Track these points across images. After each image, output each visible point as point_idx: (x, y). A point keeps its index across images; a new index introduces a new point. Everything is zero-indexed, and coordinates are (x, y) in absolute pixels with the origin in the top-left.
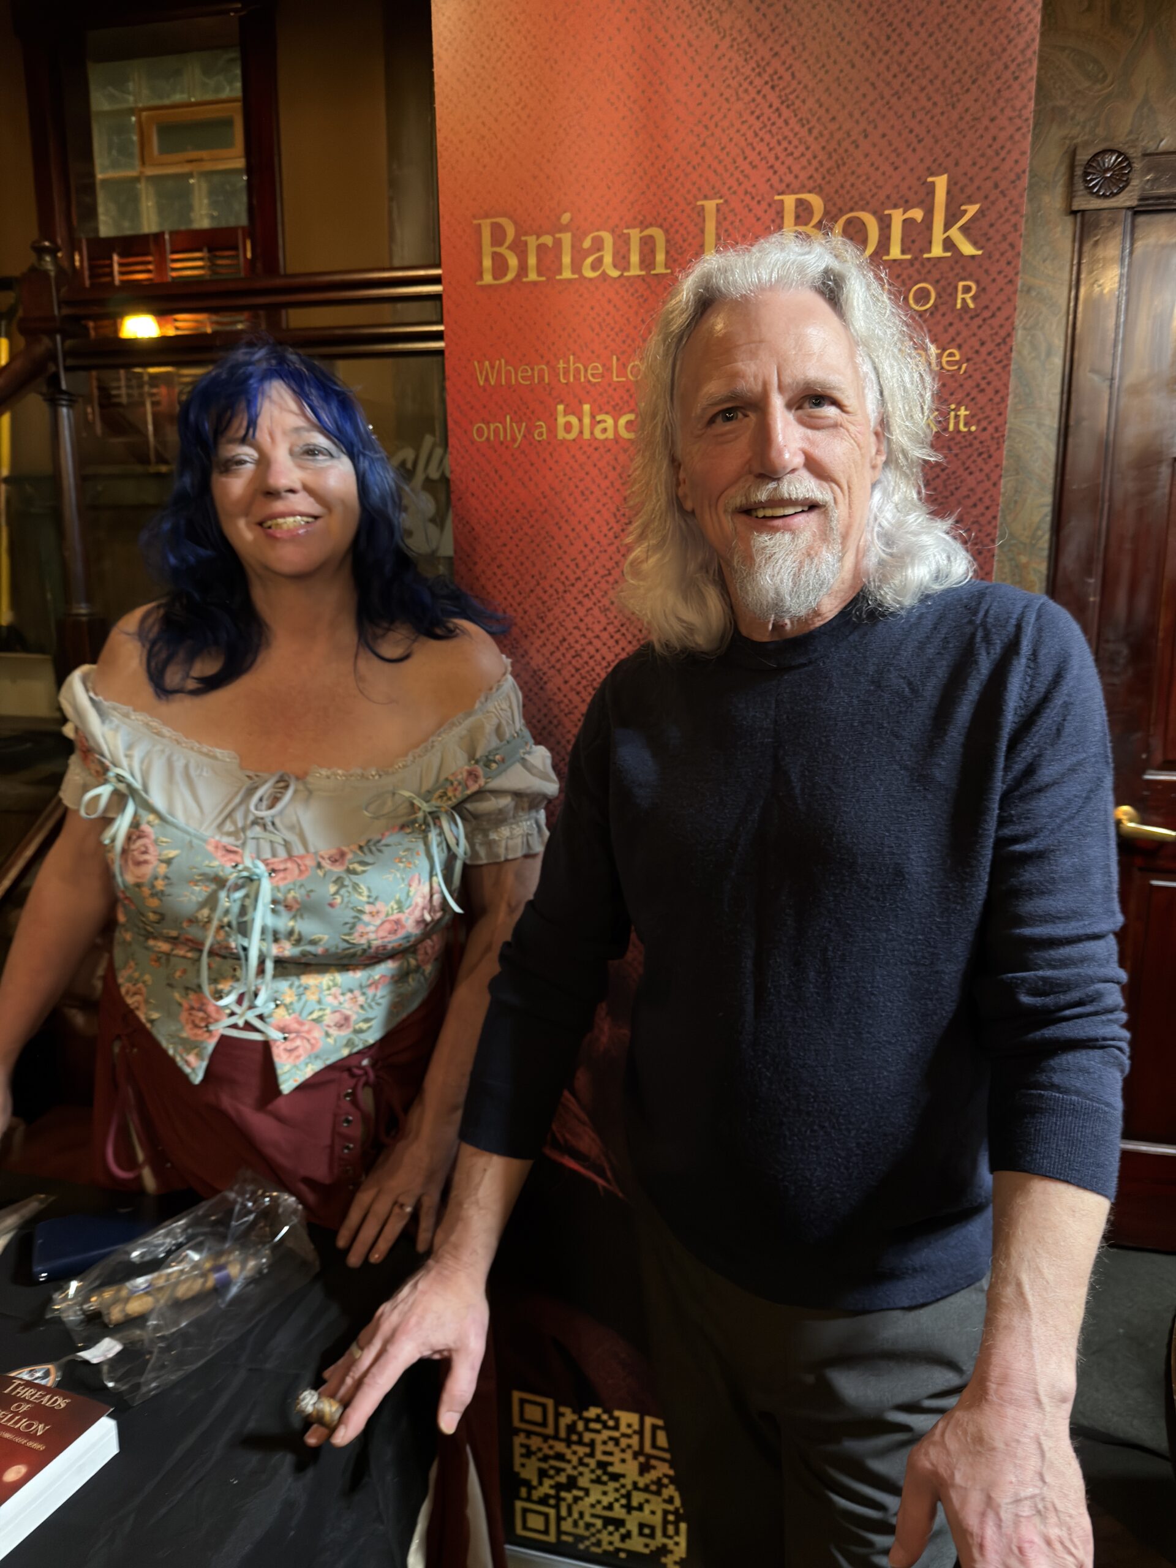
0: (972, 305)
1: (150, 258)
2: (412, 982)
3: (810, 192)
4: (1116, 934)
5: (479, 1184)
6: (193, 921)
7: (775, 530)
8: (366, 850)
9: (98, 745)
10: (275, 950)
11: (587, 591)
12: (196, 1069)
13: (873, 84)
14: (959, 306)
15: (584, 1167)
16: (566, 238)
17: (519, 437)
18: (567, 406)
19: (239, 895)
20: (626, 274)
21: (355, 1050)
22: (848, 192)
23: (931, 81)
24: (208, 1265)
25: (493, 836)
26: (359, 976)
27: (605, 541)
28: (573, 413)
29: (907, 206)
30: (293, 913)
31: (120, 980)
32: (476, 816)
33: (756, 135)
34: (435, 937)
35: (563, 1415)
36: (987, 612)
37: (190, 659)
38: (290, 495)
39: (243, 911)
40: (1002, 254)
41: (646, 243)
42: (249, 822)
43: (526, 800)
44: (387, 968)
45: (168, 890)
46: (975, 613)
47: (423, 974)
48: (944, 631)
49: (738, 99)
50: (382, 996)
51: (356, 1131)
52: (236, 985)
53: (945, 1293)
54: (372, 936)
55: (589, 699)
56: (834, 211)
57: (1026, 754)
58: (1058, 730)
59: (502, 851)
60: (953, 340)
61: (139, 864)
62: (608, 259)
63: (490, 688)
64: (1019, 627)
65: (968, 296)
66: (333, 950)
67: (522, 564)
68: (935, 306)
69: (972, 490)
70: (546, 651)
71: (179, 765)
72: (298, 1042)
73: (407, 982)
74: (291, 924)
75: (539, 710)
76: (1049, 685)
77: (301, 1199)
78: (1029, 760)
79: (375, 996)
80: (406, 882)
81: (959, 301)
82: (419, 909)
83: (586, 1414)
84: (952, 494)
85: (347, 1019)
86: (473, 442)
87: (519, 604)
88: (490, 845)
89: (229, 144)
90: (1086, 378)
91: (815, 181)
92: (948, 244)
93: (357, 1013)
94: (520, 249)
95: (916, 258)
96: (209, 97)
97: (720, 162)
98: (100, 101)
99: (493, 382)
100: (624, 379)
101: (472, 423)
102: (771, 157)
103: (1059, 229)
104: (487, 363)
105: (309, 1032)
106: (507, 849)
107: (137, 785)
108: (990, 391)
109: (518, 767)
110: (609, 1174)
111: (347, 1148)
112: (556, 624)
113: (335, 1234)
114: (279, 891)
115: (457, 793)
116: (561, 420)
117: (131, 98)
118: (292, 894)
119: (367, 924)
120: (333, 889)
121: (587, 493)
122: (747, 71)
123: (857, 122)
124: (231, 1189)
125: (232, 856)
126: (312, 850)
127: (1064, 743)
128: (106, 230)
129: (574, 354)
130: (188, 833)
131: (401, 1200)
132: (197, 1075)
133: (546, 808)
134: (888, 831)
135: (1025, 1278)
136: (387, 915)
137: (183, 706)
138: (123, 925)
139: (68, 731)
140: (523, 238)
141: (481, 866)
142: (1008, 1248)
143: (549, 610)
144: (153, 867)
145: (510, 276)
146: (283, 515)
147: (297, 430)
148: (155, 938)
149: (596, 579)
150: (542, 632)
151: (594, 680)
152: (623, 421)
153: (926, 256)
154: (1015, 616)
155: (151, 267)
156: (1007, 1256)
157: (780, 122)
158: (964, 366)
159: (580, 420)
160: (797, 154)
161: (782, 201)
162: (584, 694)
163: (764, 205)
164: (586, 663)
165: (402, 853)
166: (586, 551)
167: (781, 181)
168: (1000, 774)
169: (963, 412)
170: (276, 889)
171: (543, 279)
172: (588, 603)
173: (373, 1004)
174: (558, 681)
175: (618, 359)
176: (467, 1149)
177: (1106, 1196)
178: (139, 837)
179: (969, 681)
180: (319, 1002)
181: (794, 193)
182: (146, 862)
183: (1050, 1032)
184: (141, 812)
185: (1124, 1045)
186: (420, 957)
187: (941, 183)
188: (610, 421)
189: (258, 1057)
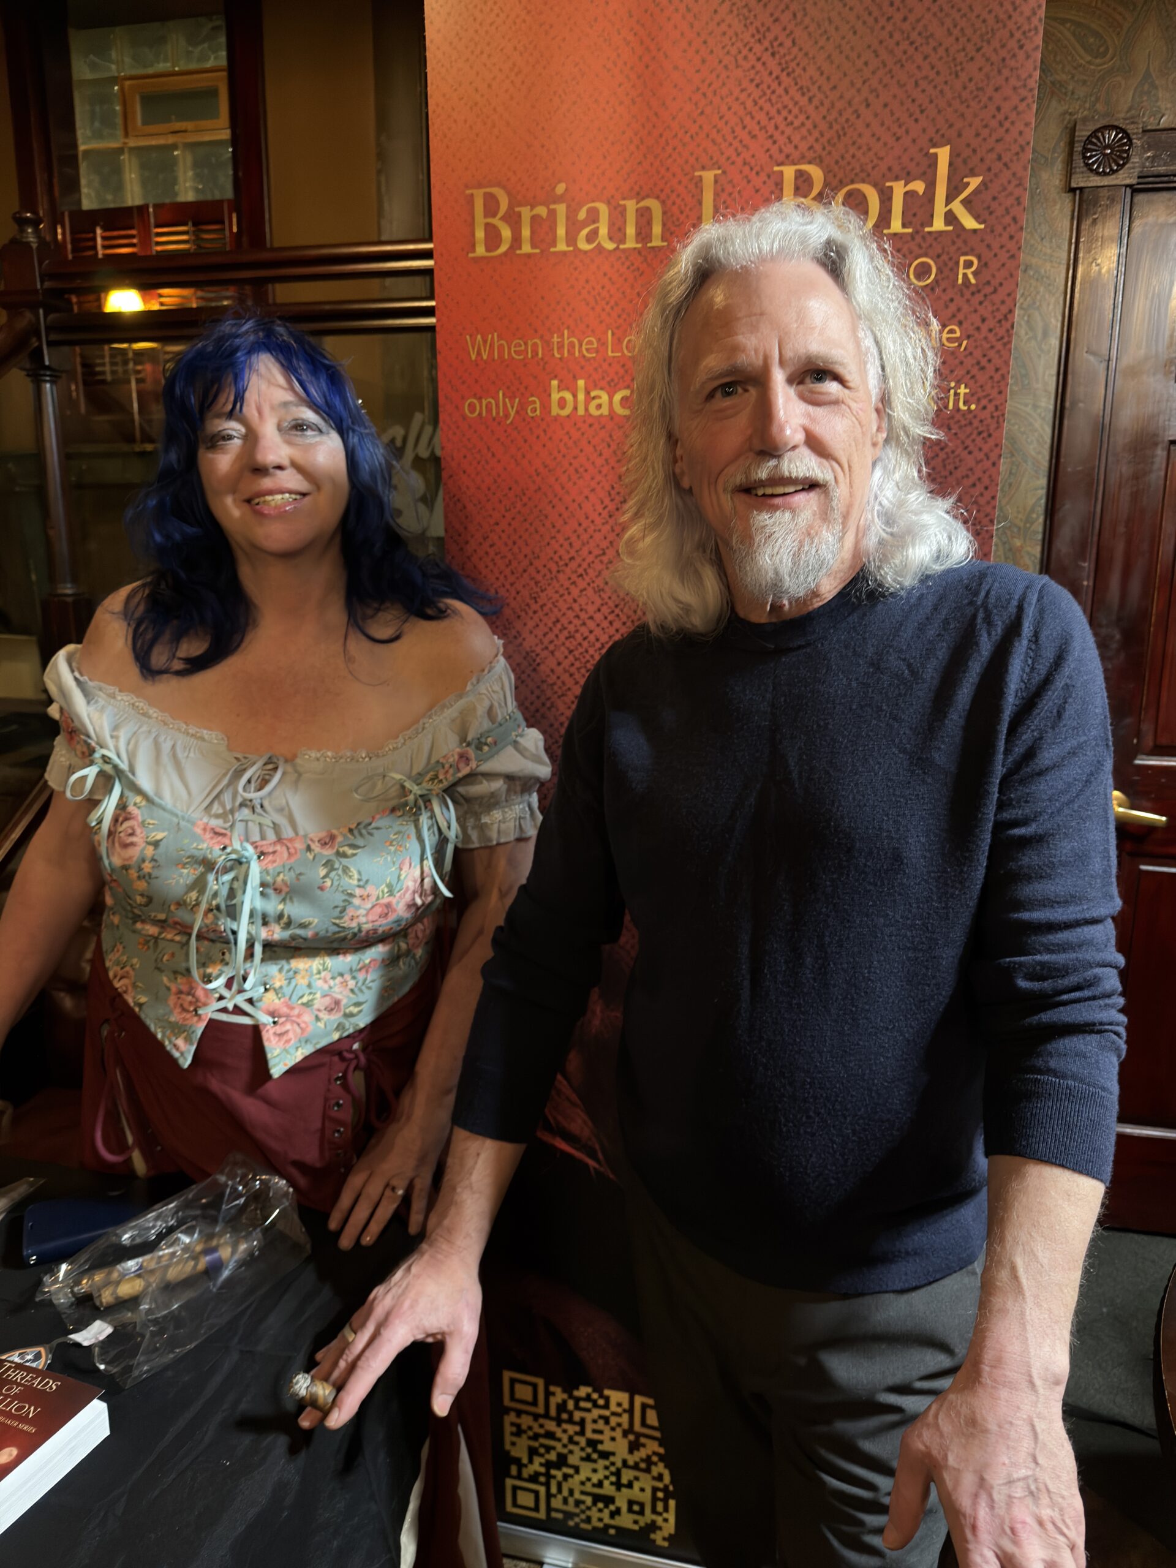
0: (973, 281)
1: (134, 232)
2: (403, 966)
3: (810, 163)
4: (1113, 918)
5: (473, 1168)
6: (181, 904)
7: (775, 508)
8: (356, 832)
9: (83, 725)
10: (264, 934)
11: (580, 571)
12: (184, 1053)
13: (875, 51)
14: (960, 281)
15: (576, 1149)
16: (561, 209)
17: (512, 413)
18: (561, 381)
19: (227, 877)
20: (622, 247)
21: (345, 1034)
22: (849, 163)
23: (935, 49)
24: (199, 1248)
25: (485, 819)
26: (347, 960)
27: (599, 521)
28: (568, 389)
29: (909, 178)
30: (283, 894)
31: (108, 964)
32: (468, 800)
33: (756, 103)
34: (425, 921)
35: (553, 1394)
36: (988, 593)
37: (177, 639)
38: (278, 472)
39: (232, 894)
40: (1005, 228)
41: (642, 215)
42: (237, 804)
43: (518, 783)
44: (378, 952)
45: (155, 873)
46: (976, 593)
47: (414, 957)
48: (944, 612)
49: (737, 67)
50: (373, 980)
51: (347, 1115)
52: (225, 969)
53: (938, 1276)
54: (363, 920)
55: (582, 681)
56: (835, 182)
57: (1027, 737)
58: (1058, 712)
59: (494, 835)
60: (954, 316)
61: (126, 846)
62: (603, 231)
63: (482, 670)
64: (1020, 608)
65: (969, 272)
66: (322, 933)
67: (514, 543)
68: (936, 281)
69: (971, 469)
70: (539, 632)
71: (166, 747)
72: (288, 1026)
73: (398, 965)
74: (281, 907)
75: (532, 693)
76: (1051, 667)
77: (291, 1182)
78: (1030, 744)
79: (365, 980)
80: (397, 866)
81: (960, 277)
82: (410, 892)
83: (576, 1393)
84: (951, 473)
85: (337, 1003)
86: (464, 417)
87: (512, 584)
88: (482, 828)
89: (215, 115)
90: (1082, 358)
91: (815, 152)
92: (950, 218)
93: (348, 997)
94: (513, 219)
95: (917, 232)
96: (193, 66)
97: (718, 131)
98: (82, 70)
99: (485, 357)
100: (619, 354)
101: (463, 398)
102: (771, 129)
103: (1058, 207)
104: (479, 337)
105: (299, 1016)
106: (499, 832)
107: (124, 766)
108: (990, 368)
109: (510, 749)
110: (600, 1155)
111: (338, 1131)
112: (550, 605)
113: (327, 1216)
114: (268, 873)
115: (448, 776)
116: (555, 396)
117: (114, 67)
118: (281, 876)
119: (358, 908)
120: (323, 872)
121: (581, 470)
122: (747, 37)
123: (859, 91)
124: (222, 1172)
125: (220, 838)
126: (301, 833)
127: (1065, 726)
128: (88, 203)
129: (568, 328)
130: (176, 815)
131: (394, 1182)
132: (186, 1059)
133: (539, 792)
134: (887, 815)
135: (1020, 1262)
136: (378, 898)
137: (169, 686)
138: (112, 909)
139: (53, 711)
140: (517, 209)
141: (472, 850)
142: (1002, 1232)
143: (542, 591)
144: (140, 849)
145: (503, 248)
146: (271, 492)
147: (285, 404)
148: (143, 922)
149: (590, 558)
150: (535, 612)
151: (588, 661)
152: (618, 397)
153: (927, 229)
154: (1017, 597)
155: (135, 241)
156: (1002, 1240)
157: (780, 91)
158: (965, 343)
159: (575, 396)
160: (797, 123)
161: (781, 172)
162: (577, 676)
163: (763, 177)
164: (580, 644)
165: (393, 837)
166: (580, 530)
167: (781, 151)
168: (1000, 757)
169: (962, 390)
170: (265, 871)
171: (537, 251)
172: (582, 584)
173: (364, 988)
174: (551, 663)
175: (613, 334)
176: (460, 1134)
177: (1102, 1181)
178: (126, 819)
179: (970, 664)
180: (309, 986)
181: (795, 164)
182: (132, 844)
183: (1047, 1017)
184: (127, 793)
185: (1122, 1030)
186: (411, 942)
187: (943, 154)
188: (605, 397)
189: (248, 1042)
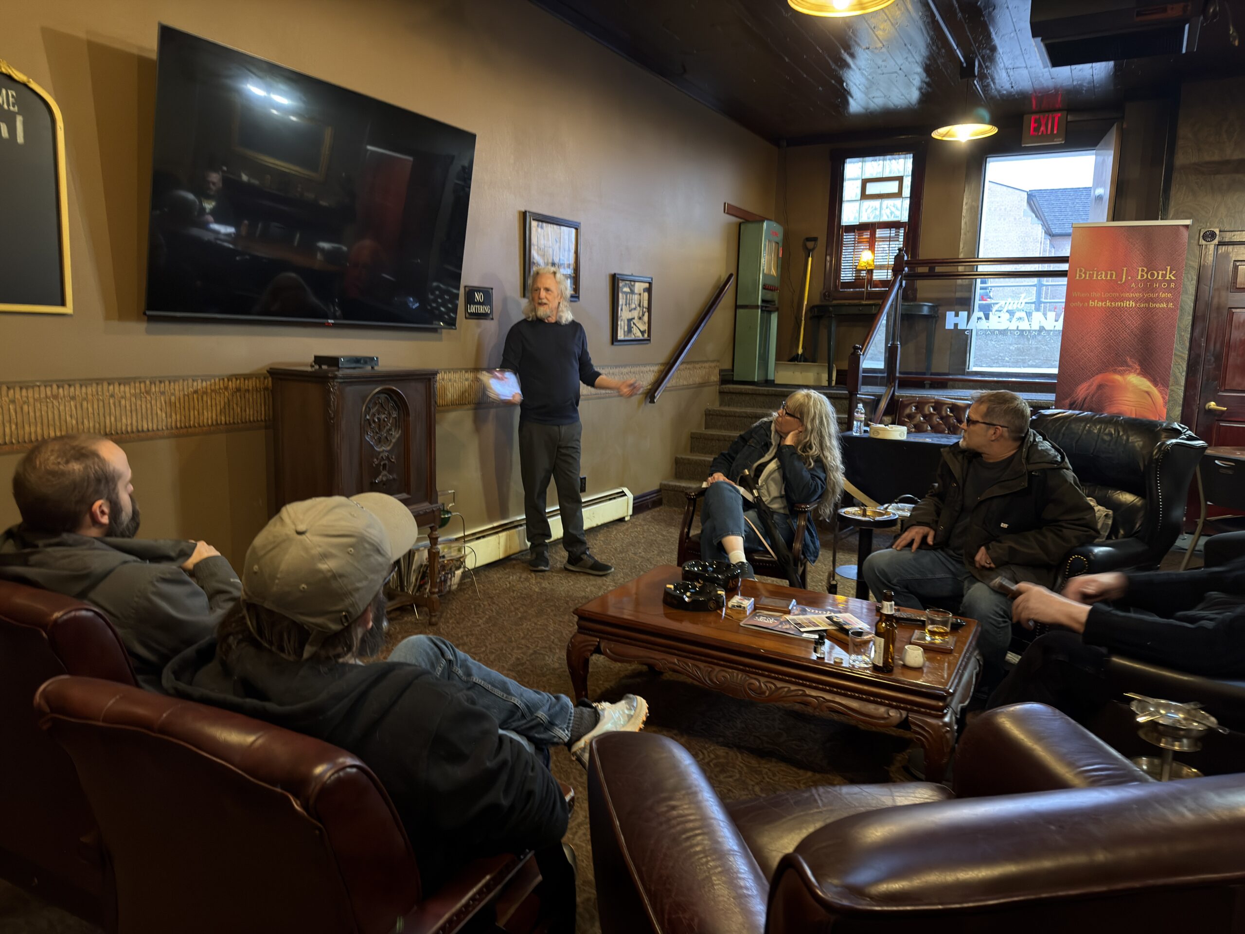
0: (1174, 287)
3: (1144, 267)
20: (1107, 279)
28: (1093, 302)
29: (1162, 271)
41: (1111, 274)
62: (1103, 276)
68: (1167, 287)
81: (1171, 286)
92: (1170, 277)
94: (1085, 274)
100: (1104, 296)
103: (1196, 248)
116: (1090, 303)
121: (1094, 316)
129: (1095, 292)
145: (1082, 278)
152: (1103, 303)
153: (1166, 279)
161: (1139, 269)
175: (1104, 293)
181: (1141, 267)
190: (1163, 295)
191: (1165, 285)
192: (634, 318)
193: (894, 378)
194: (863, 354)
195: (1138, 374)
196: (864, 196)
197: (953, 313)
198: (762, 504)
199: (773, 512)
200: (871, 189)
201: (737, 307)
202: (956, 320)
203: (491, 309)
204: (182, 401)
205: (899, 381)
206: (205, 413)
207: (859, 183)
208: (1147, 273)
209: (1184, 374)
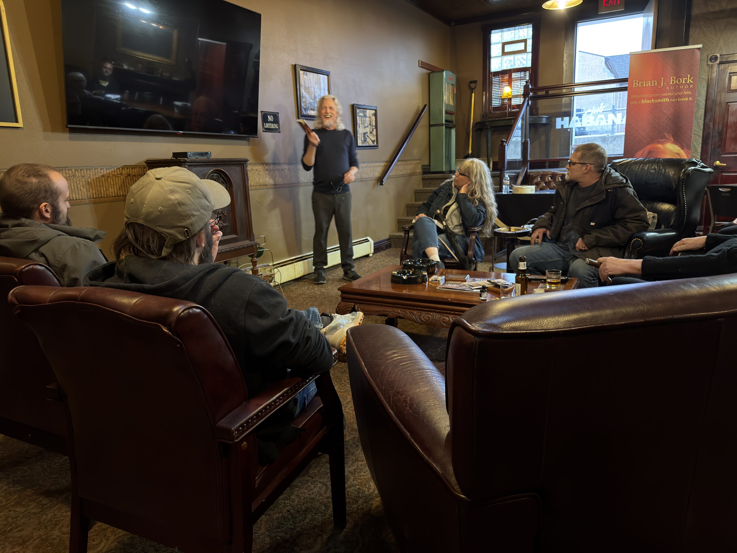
0: (692, 87)
3: (674, 76)
17: (637, 103)
20: (652, 85)
22: (679, 76)
28: (644, 101)
29: (685, 78)
41: (654, 82)
60: (690, 91)
62: (650, 84)
86: (630, 104)
90: (710, 91)
92: (690, 81)
94: (638, 83)
100: (651, 97)
103: (706, 67)
108: (694, 96)
121: (645, 109)
145: (637, 86)
153: (687, 83)
161: (671, 78)
166: (644, 116)
169: (691, 98)
171: (641, 86)
175: (650, 94)
188: (648, 101)
190: (686, 93)
191: (687, 87)
192: (367, 133)
193: (527, 161)
194: (507, 145)
195: (672, 143)
196: (504, 53)
197: (560, 119)
198: (448, 229)
199: (455, 234)
200: (508, 48)
201: (430, 126)
202: (562, 123)
203: (279, 126)
204: (95, 181)
205: (530, 163)
206: (110, 189)
207: (500, 46)
208: (676, 80)
209: (700, 145)
